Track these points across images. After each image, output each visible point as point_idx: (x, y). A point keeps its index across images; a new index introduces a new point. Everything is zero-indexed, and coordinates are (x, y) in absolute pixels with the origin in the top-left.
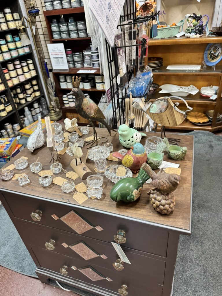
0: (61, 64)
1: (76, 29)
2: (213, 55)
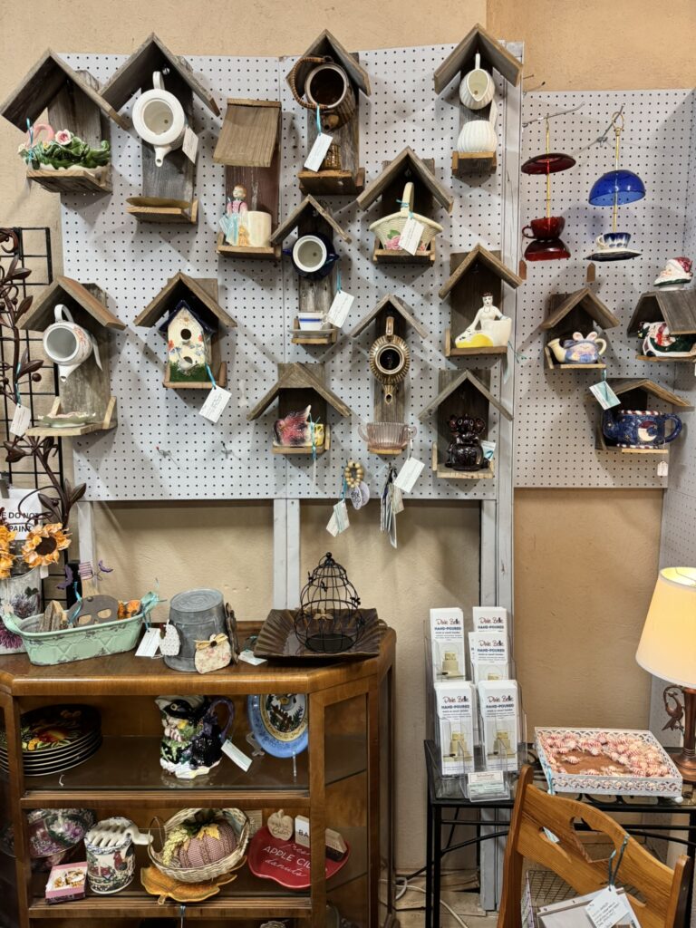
2: (281, 714)
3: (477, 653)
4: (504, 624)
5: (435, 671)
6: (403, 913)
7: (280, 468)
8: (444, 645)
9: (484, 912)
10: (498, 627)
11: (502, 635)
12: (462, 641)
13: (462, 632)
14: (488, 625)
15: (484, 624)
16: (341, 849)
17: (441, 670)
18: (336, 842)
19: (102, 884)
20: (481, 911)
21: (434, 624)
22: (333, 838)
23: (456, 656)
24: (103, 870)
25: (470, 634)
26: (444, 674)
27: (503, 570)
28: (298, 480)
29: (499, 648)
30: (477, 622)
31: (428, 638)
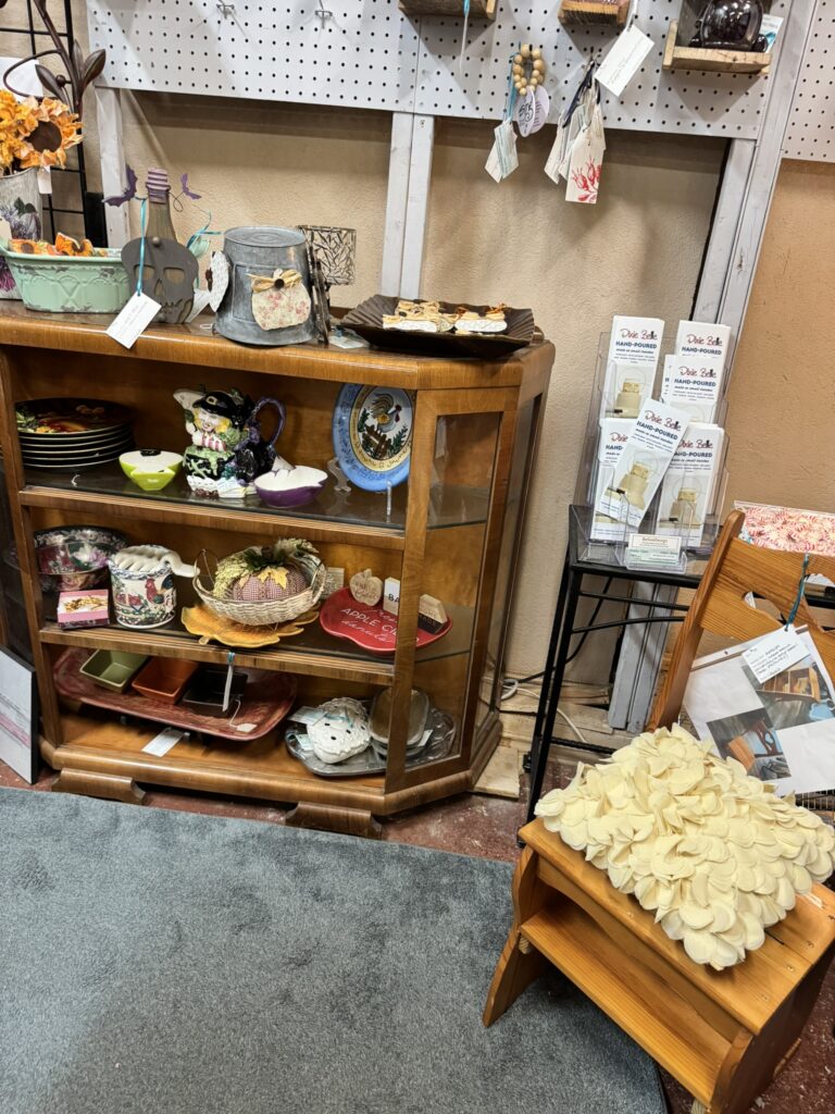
2: (377, 436)
3: (672, 384)
4: (723, 348)
5: (604, 406)
6: (508, 716)
7: (407, 55)
8: (625, 367)
9: (610, 731)
10: (713, 352)
11: (718, 364)
12: (654, 365)
13: (656, 352)
14: (699, 346)
15: (693, 345)
16: (440, 619)
17: (613, 406)
18: (434, 609)
19: (131, 615)
20: (607, 727)
21: (616, 336)
22: (431, 605)
23: (641, 387)
24: (131, 598)
25: (668, 357)
26: (617, 411)
27: (740, 266)
28: (437, 81)
29: (709, 380)
30: (682, 340)
31: (602, 358)
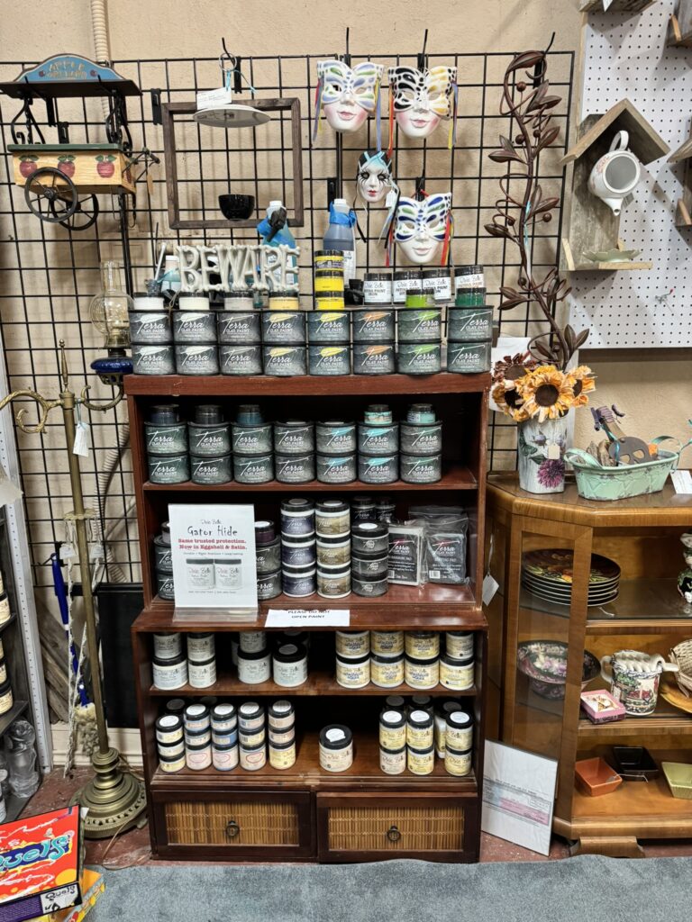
0: (220, 586)
1: (268, 450)
19: (642, 706)
24: (644, 693)
